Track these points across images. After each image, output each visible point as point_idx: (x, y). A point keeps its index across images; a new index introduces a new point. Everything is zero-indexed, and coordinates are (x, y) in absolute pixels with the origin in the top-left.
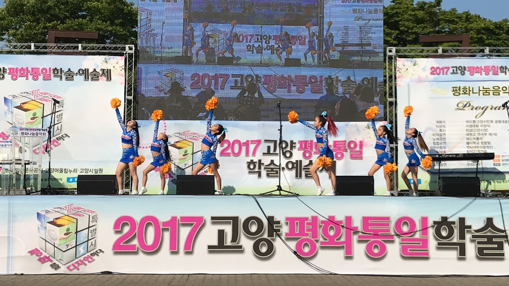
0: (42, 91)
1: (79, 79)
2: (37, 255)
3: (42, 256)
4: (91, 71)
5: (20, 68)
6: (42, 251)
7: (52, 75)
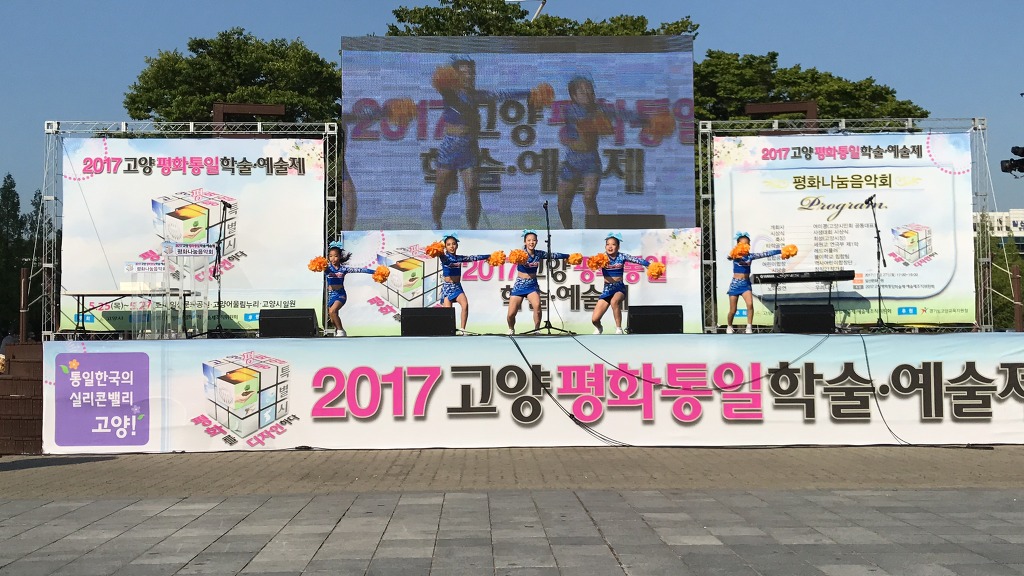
0: (206, 190)
1: (259, 172)
2: (204, 425)
3: (211, 427)
4: (275, 160)
5: (173, 158)
6: (210, 419)
7: (220, 168)
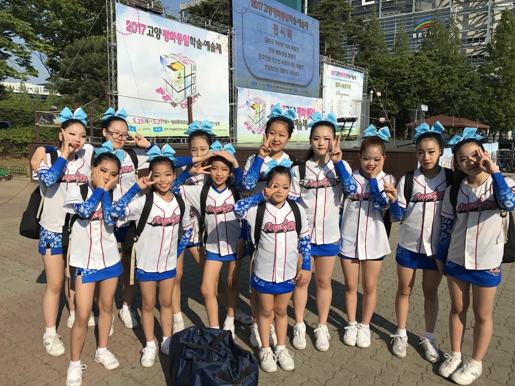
0: (183, 55)
1: (204, 48)
4: (211, 43)
5: (170, 31)
7: (190, 42)
